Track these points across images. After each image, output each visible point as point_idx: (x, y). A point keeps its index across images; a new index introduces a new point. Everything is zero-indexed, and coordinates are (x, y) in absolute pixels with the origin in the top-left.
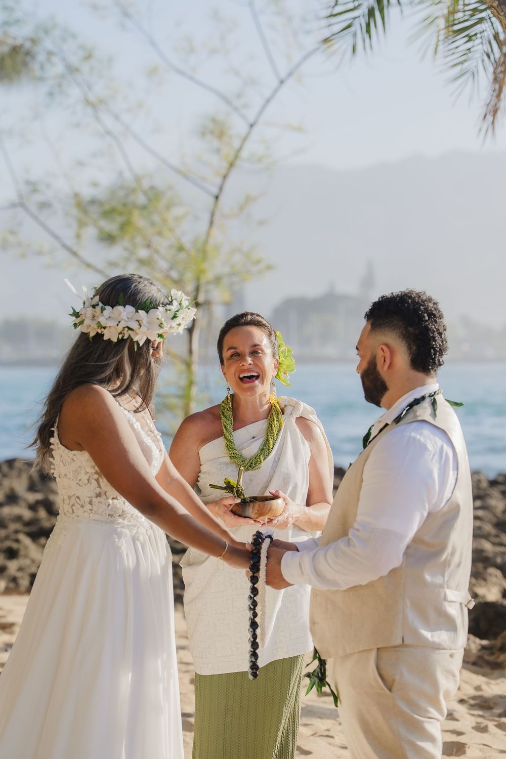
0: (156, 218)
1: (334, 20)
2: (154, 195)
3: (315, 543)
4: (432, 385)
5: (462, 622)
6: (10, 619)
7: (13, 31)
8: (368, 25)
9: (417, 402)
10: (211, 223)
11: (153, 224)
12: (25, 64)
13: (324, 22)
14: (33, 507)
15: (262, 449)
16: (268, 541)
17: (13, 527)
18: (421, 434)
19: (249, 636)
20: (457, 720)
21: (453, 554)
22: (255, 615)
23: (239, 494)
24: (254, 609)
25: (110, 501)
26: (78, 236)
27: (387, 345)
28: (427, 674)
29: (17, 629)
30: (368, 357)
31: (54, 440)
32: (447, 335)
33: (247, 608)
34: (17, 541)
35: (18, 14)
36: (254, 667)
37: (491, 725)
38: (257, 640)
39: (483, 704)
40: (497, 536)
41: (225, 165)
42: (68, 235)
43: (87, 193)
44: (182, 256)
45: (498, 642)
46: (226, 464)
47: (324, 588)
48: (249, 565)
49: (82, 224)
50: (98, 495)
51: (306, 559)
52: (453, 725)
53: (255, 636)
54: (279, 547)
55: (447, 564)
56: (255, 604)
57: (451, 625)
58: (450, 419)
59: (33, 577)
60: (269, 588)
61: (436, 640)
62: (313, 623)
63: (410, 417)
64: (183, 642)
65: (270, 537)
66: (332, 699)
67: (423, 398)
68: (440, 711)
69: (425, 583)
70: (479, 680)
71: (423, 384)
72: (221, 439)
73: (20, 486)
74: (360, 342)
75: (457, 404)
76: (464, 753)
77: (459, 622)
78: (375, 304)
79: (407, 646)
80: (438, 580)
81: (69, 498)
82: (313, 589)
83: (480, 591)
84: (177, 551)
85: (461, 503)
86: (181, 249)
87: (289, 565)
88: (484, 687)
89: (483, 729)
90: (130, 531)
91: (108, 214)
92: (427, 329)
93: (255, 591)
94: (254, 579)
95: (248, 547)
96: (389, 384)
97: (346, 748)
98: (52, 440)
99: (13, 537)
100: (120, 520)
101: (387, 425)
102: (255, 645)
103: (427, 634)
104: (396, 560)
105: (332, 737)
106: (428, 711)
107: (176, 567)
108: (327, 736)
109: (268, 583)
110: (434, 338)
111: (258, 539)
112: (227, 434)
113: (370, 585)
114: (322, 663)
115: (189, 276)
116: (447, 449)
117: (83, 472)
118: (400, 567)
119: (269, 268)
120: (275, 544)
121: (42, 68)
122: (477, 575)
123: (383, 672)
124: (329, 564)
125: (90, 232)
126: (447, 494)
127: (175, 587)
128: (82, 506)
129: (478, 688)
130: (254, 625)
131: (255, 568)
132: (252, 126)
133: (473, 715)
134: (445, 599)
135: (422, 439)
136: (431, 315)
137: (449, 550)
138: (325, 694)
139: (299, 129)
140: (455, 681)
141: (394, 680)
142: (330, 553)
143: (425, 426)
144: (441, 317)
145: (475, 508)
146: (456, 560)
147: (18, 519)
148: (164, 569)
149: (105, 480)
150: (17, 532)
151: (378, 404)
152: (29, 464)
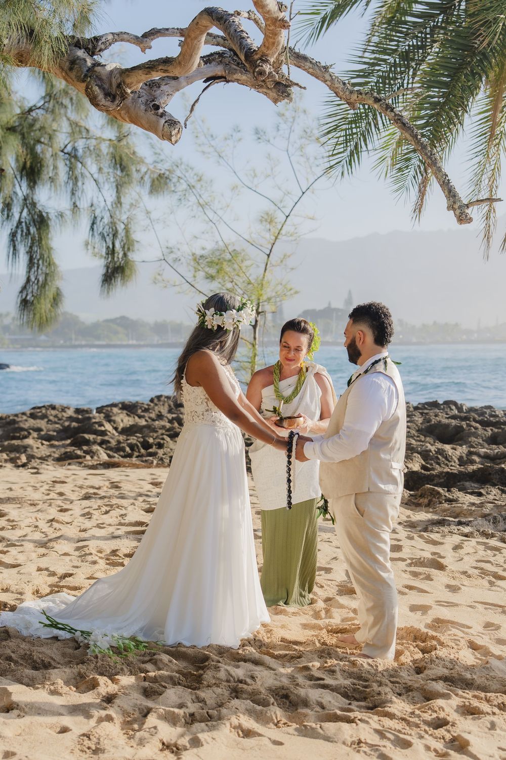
0: (236, 266)
1: (331, 158)
2: (235, 254)
3: (322, 437)
4: (385, 353)
5: (401, 480)
6: (159, 480)
7: (159, 166)
8: (350, 161)
9: (377, 362)
10: (266, 269)
11: (234, 270)
12: (166, 184)
13: (326, 160)
14: (170, 421)
15: (294, 393)
16: (296, 437)
17: (160, 432)
18: (378, 379)
19: (287, 486)
20: (398, 533)
21: (396, 443)
22: (290, 475)
23: (279, 414)
24: (289, 472)
25: (213, 414)
26: (195, 277)
27: (362, 331)
28: (382, 507)
29: (163, 485)
30: (351, 338)
31: (184, 381)
32: (393, 326)
33: (285, 471)
34: (163, 439)
35: (162, 157)
36: (290, 503)
37: (415, 536)
38: (291, 489)
39: (411, 525)
40: (418, 437)
41: (274, 238)
42: (189, 276)
43: (199, 252)
44: (250, 286)
45: (419, 493)
46: (274, 399)
47: (326, 461)
48: (286, 449)
49: (196, 270)
50: (207, 411)
51: (317, 445)
52: (395, 536)
53: (290, 487)
54: (303, 440)
55: (392, 449)
56: (289, 469)
57: (395, 481)
58: (394, 371)
59: (171, 457)
60: (297, 461)
61: (387, 489)
62: (321, 480)
63: (373, 369)
64: (252, 492)
65: (298, 434)
66: (331, 522)
67: (380, 360)
68: (389, 527)
69: (380, 459)
70: (409, 512)
71: (380, 352)
72: (273, 386)
73: (164, 410)
74: (346, 330)
75: (398, 363)
76: (402, 550)
77: (399, 480)
78: (354, 309)
79: (371, 492)
80: (388, 457)
81: (191, 412)
82: (321, 462)
83: (410, 466)
84: (248, 444)
85: (400, 416)
86: (249, 283)
87: (308, 449)
88: (412, 516)
89: (412, 538)
90: (224, 430)
91: (211, 264)
92: (383, 322)
93: (289, 463)
94: (289, 457)
95: (286, 440)
96: (362, 352)
97: (339, 548)
98: (182, 381)
99: (161, 437)
100: (218, 424)
101: (360, 374)
102: (290, 491)
103: (382, 486)
104: (365, 447)
105: (331, 542)
106: (383, 527)
107: (247, 452)
108: (328, 542)
109: (296, 458)
110: (387, 327)
111: (292, 435)
112: (275, 384)
113: (351, 460)
114: (326, 502)
115: (254, 297)
116: (392, 387)
117: (199, 398)
118: (367, 450)
119: (296, 292)
120: (300, 437)
121: (175, 186)
122: (408, 457)
123: (359, 506)
124: (329, 448)
125: (201, 274)
126: (392, 411)
127: (247, 464)
128: (198, 417)
129: (408, 517)
130: (289, 481)
131: (290, 451)
132: (287, 217)
133: (406, 531)
134: (391, 467)
135: (379, 382)
136: (385, 315)
137: (394, 441)
138: (328, 520)
139: (312, 219)
140: (397, 511)
141: (364, 511)
142: (330, 442)
143: (381, 375)
144: (390, 316)
145: (407, 422)
146: (397, 446)
147: (163, 427)
148: (241, 451)
149: (211, 402)
150: (162, 434)
151: (356, 363)
152: (168, 398)
